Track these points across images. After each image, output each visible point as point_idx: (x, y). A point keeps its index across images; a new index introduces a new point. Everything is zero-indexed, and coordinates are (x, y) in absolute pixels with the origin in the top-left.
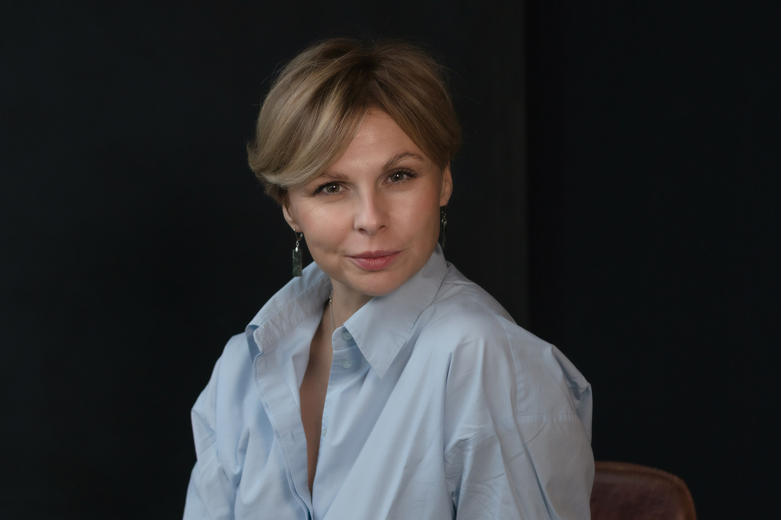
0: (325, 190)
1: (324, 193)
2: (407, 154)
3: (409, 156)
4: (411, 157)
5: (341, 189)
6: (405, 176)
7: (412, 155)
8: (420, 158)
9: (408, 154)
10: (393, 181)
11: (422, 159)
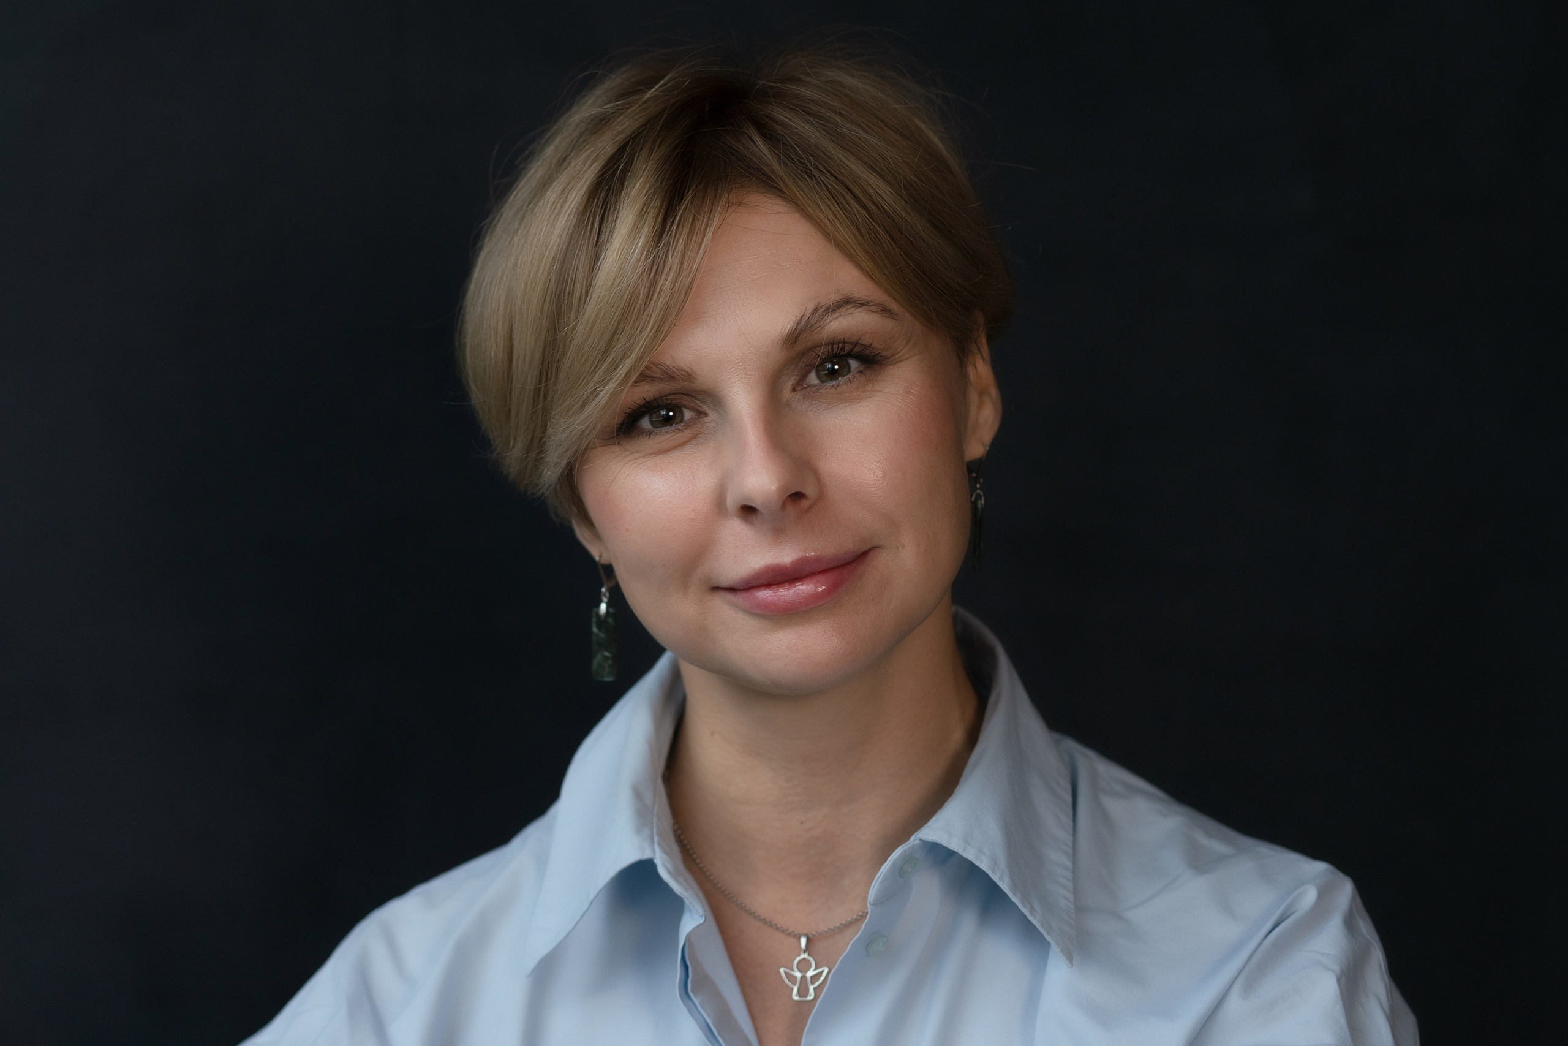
0: (645, 423)
1: (643, 433)
2: (847, 302)
3: (854, 307)
4: (861, 309)
5: (688, 414)
6: (854, 364)
7: (862, 304)
8: (885, 311)
9: (852, 302)
10: (823, 382)
11: (892, 313)
